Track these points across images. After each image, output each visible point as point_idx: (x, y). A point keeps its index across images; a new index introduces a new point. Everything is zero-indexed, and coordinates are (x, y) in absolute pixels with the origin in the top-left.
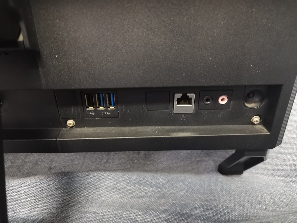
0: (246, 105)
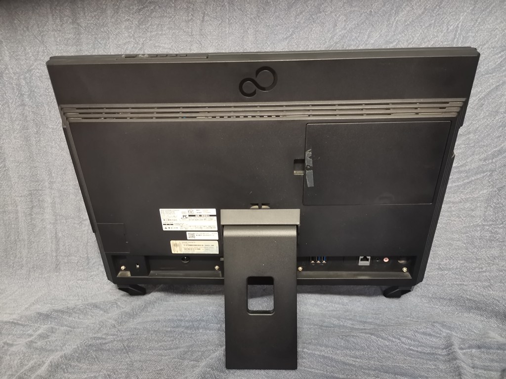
0: (399, 261)
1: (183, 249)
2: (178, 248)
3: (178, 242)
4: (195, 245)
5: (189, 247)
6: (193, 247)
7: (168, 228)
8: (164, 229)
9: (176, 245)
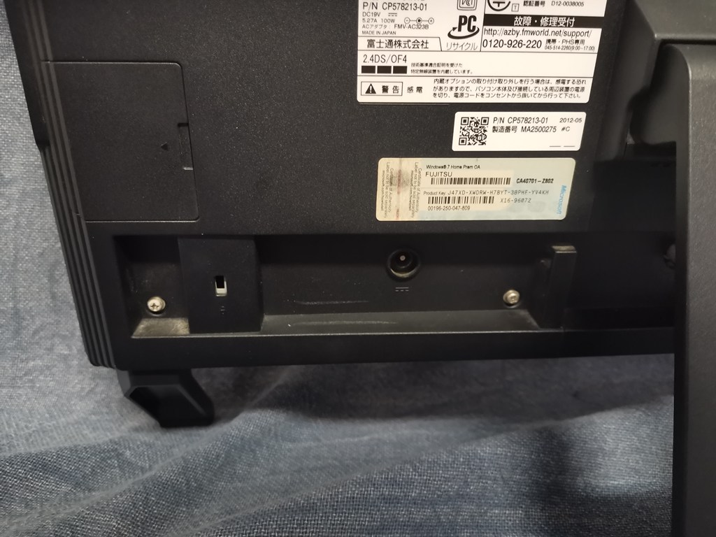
1: (424, 199)
2: (405, 195)
3: (408, 165)
4: (477, 181)
5: (448, 189)
6: (468, 188)
7: (378, 89)
8: (362, 98)
9: (398, 180)
